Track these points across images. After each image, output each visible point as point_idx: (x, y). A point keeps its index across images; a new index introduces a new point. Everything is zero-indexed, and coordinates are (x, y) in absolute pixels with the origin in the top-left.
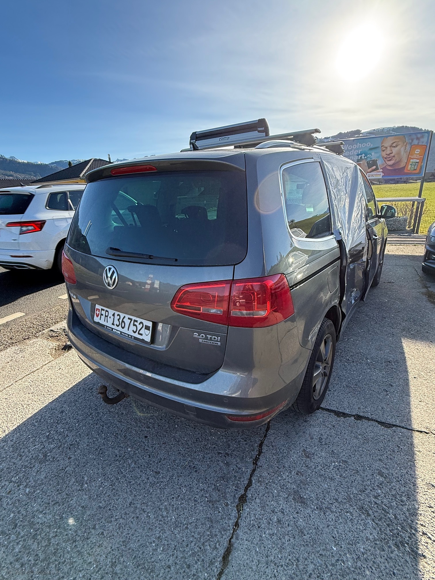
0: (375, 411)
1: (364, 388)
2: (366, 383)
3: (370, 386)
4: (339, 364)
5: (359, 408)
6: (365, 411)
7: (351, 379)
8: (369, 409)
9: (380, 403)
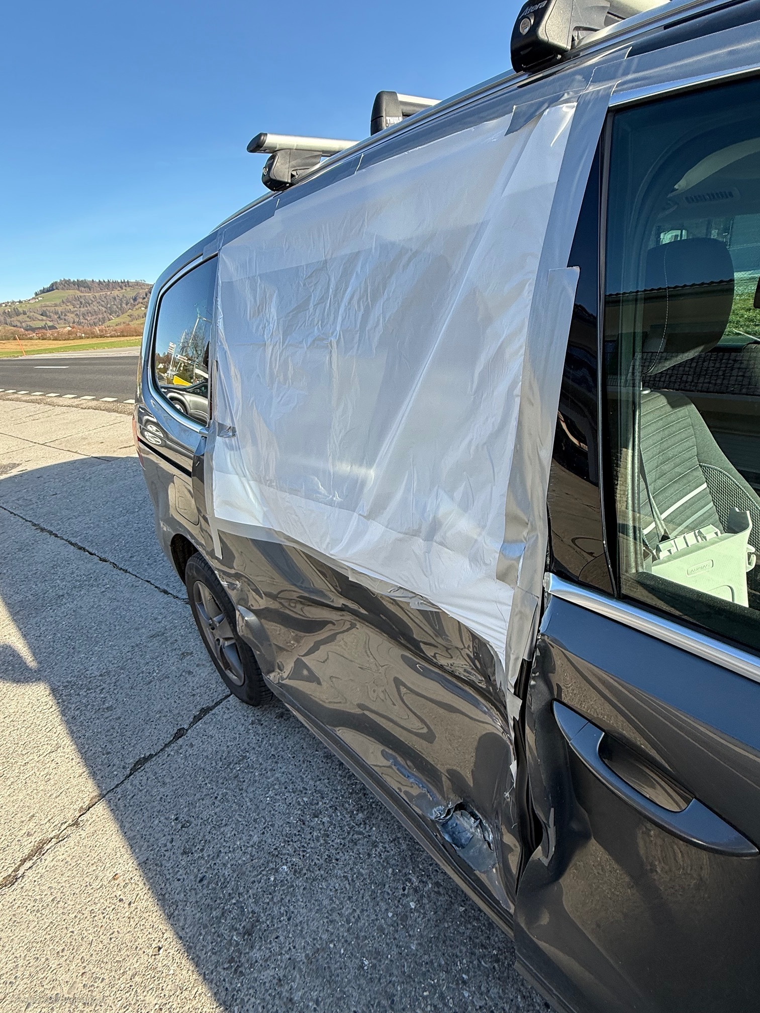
6: (180, 751)
8: (179, 760)
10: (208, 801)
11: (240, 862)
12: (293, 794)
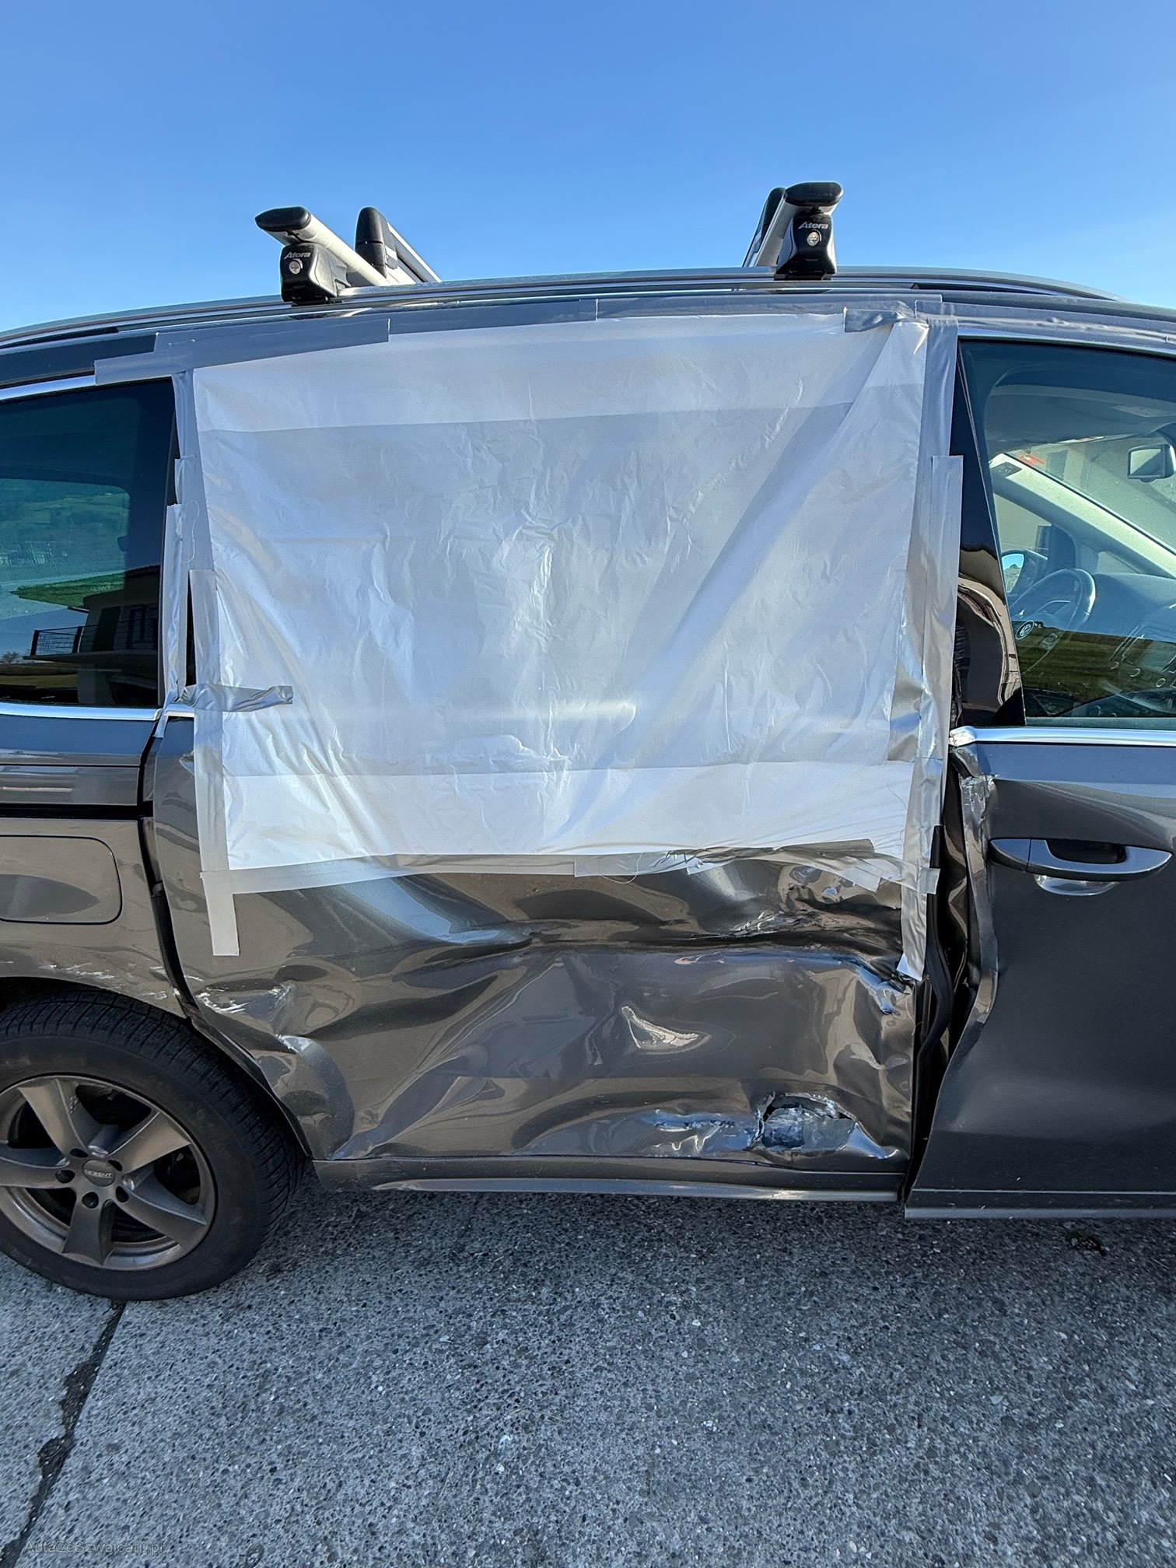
0: (96, 1520)
1: (264, 1447)
2: (305, 1454)
3: (283, 1475)
4: (430, 1313)
5: (115, 1448)
6: (94, 1476)
7: (326, 1381)
8: (108, 1491)
9: (152, 1538)
10: (258, 1490)
11: (424, 1502)
12: (418, 1350)
